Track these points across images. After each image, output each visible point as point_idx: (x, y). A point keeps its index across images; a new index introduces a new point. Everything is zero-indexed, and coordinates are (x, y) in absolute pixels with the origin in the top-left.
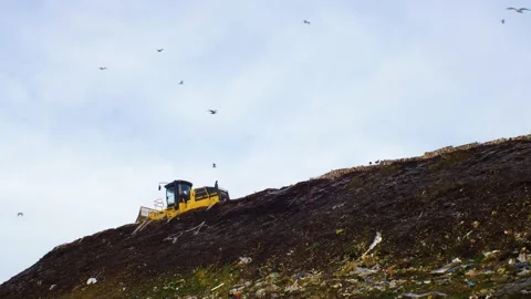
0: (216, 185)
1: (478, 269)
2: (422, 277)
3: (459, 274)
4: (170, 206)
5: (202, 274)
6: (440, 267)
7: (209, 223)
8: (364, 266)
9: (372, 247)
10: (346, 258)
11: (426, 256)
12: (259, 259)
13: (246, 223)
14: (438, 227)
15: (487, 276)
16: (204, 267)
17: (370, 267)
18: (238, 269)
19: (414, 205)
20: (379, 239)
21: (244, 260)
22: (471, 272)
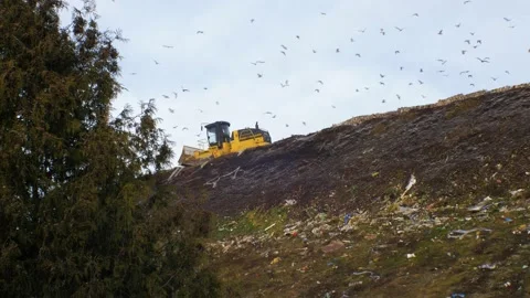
0: (257, 126)
1: (509, 206)
2: (463, 214)
3: (495, 211)
4: (211, 145)
5: (252, 215)
6: (474, 205)
7: (244, 168)
8: (404, 205)
9: (409, 187)
10: (387, 199)
11: (459, 195)
12: (304, 201)
13: (281, 168)
14: (465, 169)
15: (520, 213)
16: (251, 209)
17: (411, 206)
18: (285, 210)
19: (438, 150)
20: (413, 181)
21: (290, 202)
22: (503, 209)
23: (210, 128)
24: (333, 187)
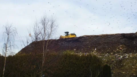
2: (104, 56)
3: (109, 56)
4: (66, 36)
5: (68, 51)
6: (105, 54)
8: (94, 53)
9: (95, 50)
10: (92, 51)
11: (103, 53)
12: (77, 49)
14: (104, 48)
15: (112, 57)
17: (95, 53)
18: (74, 51)
19: (100, 44)
20: (96, 49)
21: (75, 50)
22: (110, 56)
23: (65, 33)
24: (82, 48)
